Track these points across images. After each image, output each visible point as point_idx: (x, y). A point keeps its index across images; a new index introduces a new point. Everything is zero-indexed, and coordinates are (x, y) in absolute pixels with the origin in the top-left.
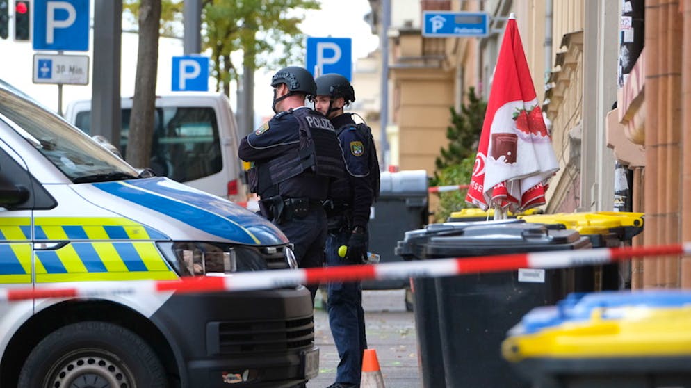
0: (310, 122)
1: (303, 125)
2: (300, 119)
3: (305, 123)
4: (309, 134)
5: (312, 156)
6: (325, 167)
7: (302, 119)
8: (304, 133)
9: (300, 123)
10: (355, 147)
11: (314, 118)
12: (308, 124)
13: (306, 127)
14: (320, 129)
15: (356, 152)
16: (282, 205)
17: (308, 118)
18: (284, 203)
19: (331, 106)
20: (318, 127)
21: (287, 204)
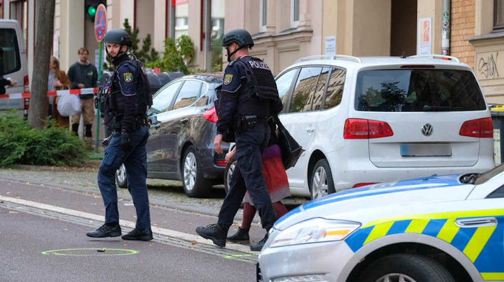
0: (252, 65)
1: (248, 67)
2: (245, 63)
3: (248, 65)
4: (252, 73)
5: (255, 86)
6: (265, 93)
7: (247, 63)
8: (249, 72)
9: (245, 67)
10: (127, 77)
11: (254, 62)
12: (251, 66)
13: (250, 68)
14: (259, 69)
15: (127, 79)
16: (240, 120)
17: (250, 62)
18: (241, 119)
19: (120, 50)
20: (258, 67)
21: (242, 119)
